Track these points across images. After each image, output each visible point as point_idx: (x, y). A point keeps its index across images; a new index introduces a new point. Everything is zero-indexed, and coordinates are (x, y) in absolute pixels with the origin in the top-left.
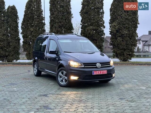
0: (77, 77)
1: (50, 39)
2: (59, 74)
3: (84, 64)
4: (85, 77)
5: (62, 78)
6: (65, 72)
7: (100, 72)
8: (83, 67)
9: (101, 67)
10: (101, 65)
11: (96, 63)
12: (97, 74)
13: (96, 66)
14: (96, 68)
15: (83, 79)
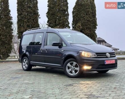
0: (90, 67)
1: (47, 32)
2: (68, 65)
3: (97, 53)
4: (99, 66)
5: (71, 69)
6: (75, 63)
7: (111, 62)
8: (96, 56)
9: (110, 57)
10: (110, 55)
11: (105, 53)
12: (108, 63)
13: (106, 55)
14: (107, 57)
15: (96, 69)
